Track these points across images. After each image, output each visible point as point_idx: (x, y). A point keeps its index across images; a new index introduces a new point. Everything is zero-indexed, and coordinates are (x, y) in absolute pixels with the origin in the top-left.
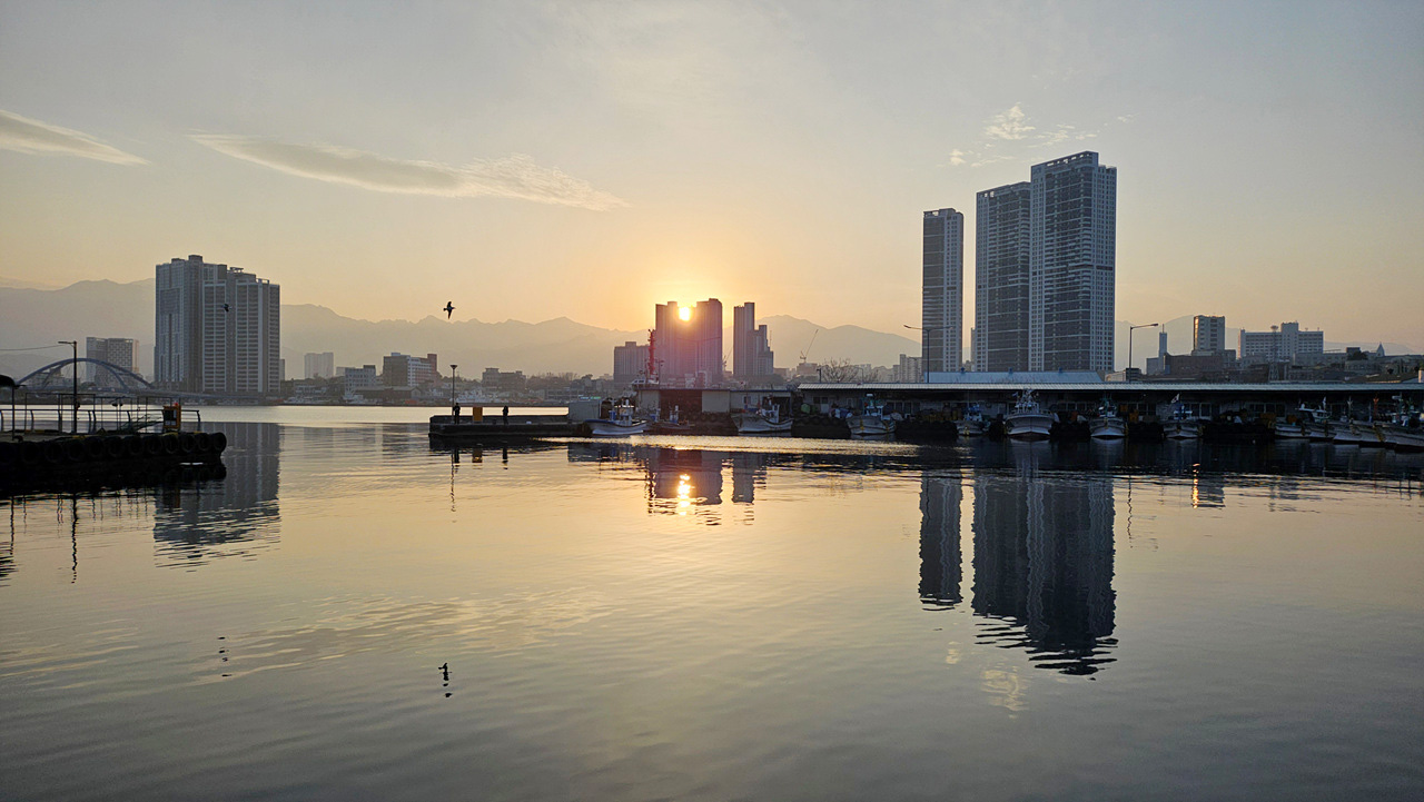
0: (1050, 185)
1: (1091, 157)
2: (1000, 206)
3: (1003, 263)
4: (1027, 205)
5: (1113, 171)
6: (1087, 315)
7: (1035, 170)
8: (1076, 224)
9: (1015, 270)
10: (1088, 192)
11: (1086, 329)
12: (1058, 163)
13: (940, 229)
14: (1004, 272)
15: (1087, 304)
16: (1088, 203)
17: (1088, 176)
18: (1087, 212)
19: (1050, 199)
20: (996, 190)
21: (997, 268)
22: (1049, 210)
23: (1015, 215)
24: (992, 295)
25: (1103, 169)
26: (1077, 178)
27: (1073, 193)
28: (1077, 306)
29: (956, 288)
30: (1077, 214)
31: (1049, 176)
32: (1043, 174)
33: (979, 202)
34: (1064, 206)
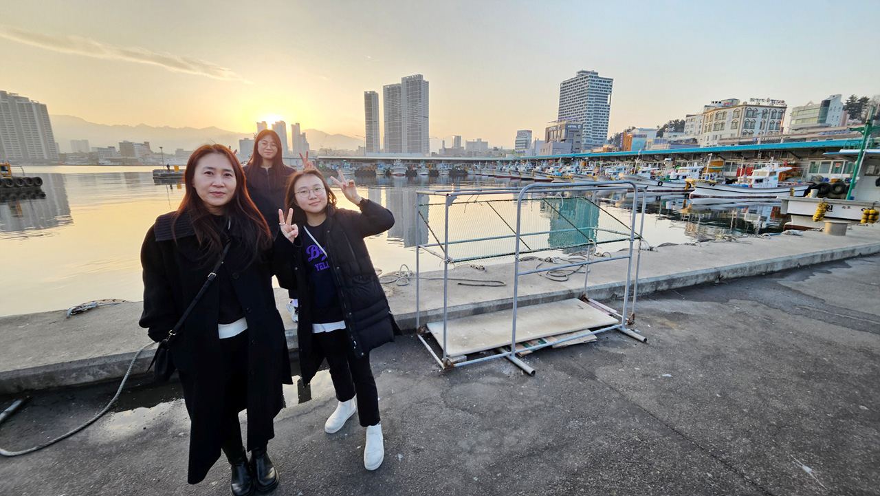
0: (408, 86)
1: (420, 76)
2: (391, 92)
3: (393, 113)
4: (400, 92)
5: (428, 83)
6: (420, 133)
7: (403, 79)
8: (416, 101)
9: (397, 116)
10: (420, 89)
11: (420, 139)
12: (410, 78)
13: (370, 99)
14: (393, 116)
15: (420, 130)
16: (420, 93)
17: (420, 84)
18: (420, 97)
19: (408, 91)
20: (390, 86)
21: (391, 115)
22: (408, 95)
23: (396, 95)
24: (389, 124)
25: (424, 81)
26: (416, 84)
27: (415, 89)
28: (417, 130)
29: (377, 122)
30: (416, 97)
31: (407, 82)
32: (405, 81)
33: (384, 89)
34: (412, 94)
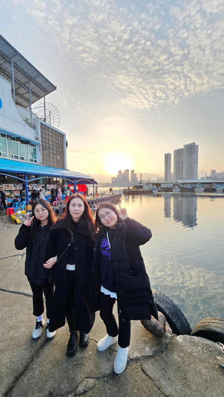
0: (187, 148)
1: (194, 143)
2: (178, 153)
3: (178, 162)
4: (183, 152)
5: (198, 146)
6: (193, 170)
7: (184, 146)
8: (192, 155)
9: (180, 163)
10: (194, 149)
11: (193, 172)
12: (188, 145)
13: (167, 156)
16: (194, 151)
17: (194, 147)
18: (194, 153)
19: (187, 151)
20: (177, 150)
21: (177, 163)
22: (187, 153)
23: (180, 154)
24: (176, 167)
25: (196, 145)
26: (192, 147)
27: (192, 149)
28: (192, 169)
29: (170, 166)
30: (192, 153)
31: (187, 147)
32: (186, 146)
33: (174, 152)
34: (190, 152)
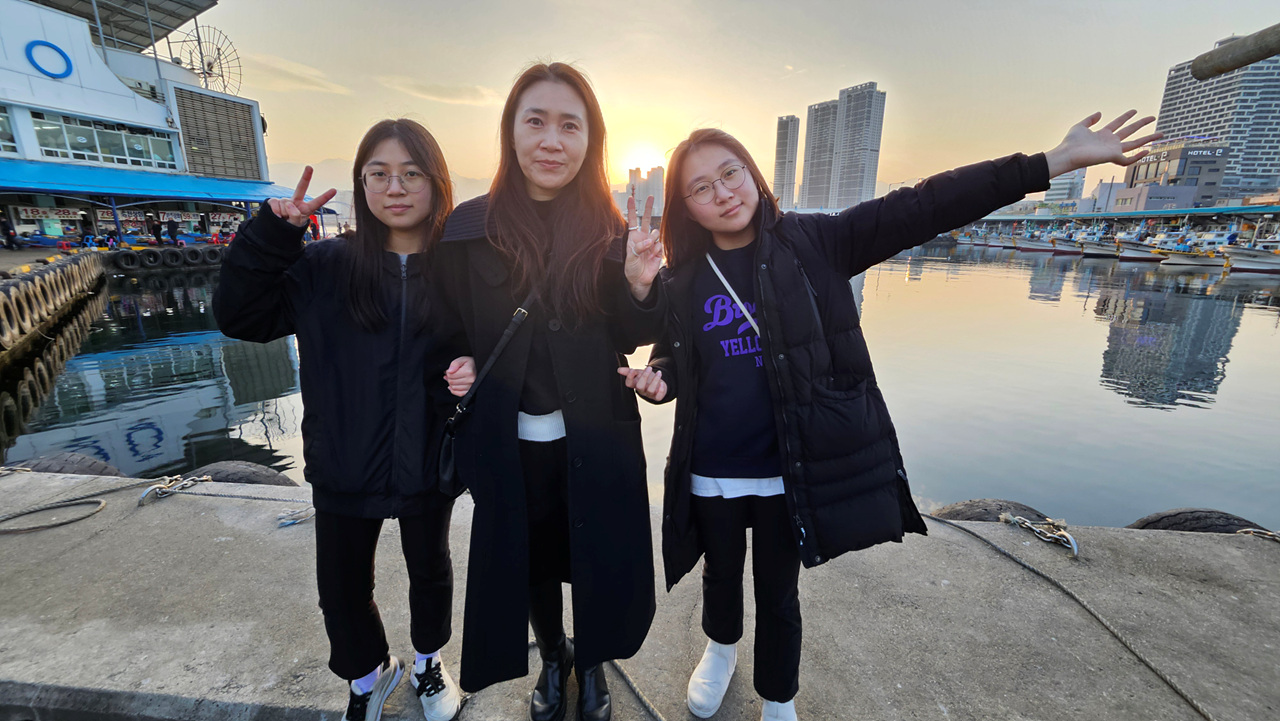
0: (849, 102)
1: (873, 85)
2: (822, 115)
3: (819, 147)
4: (835, 113)
5: (884, 94)
6: (862, 177)
7: (842, 92)
8: (861, 125)
9: (825, 151)
10: (870, 106)
11: (860, 186)
12: (855, 89)
13: (787, 127)
14: (820, 152)
15: (863, 171)
16: (869, 112)
17: (871, 96)
18: (869, 118)
19: (848, 110)
20: (819, 105)
21: (816, 150)
22: (848, 116)
23: (828, 119)
24: (812, 164)
25: (879, 92)
26: (864, 98)
27: (863, 105)
28: (856, 172)
29: (793, 162)
30: (861, 119)
31: (849, 96)
32: (846, 95)
33: (809, 112)
34: (856, 114)
